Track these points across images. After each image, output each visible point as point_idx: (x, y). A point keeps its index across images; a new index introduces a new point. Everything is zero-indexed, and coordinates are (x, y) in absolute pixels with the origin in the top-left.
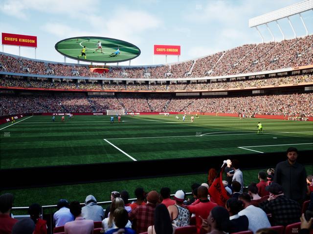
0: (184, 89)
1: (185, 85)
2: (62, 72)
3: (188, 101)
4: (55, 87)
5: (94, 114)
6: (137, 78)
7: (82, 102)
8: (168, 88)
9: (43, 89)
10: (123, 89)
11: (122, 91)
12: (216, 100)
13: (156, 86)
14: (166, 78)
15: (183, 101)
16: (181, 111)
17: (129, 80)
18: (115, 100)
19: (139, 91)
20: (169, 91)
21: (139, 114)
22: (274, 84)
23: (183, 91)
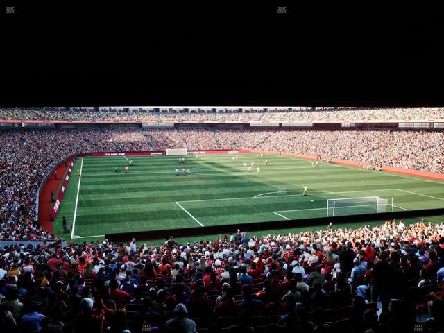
0: (259, 120)
3: (265, 134)
4: (104, 118)
5: (152, 154)
7: (136, 137)
8: (240, 117)
9: (89, 122)
10: (184, 119)
11: (184, 122)
13: (226, 115)
15: (258, 133)
16: (255, 148)
18: (175, 133)
19: (205, 122)
20: (241, 122)
21: (204, 152)
22: (363, 119)
23: (258, 122)
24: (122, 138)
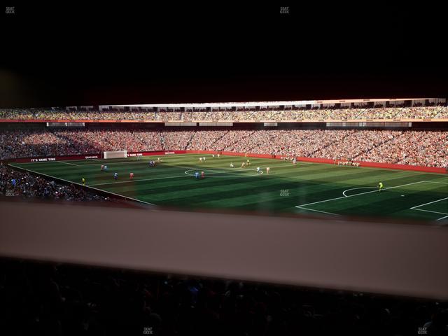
0: (179, 119)
1: (180, 113)
5: (87, 157)
8: (157, 116)
12: (222, 133)
13: (142, 114)
15: (179, 134)
16: (186, 148)
18: (90, 133)
19: (123, 121)
20: (161, 121)
21: (141, 154)
22: (295, 118)
23: (179, 121)
24: (34, 139)
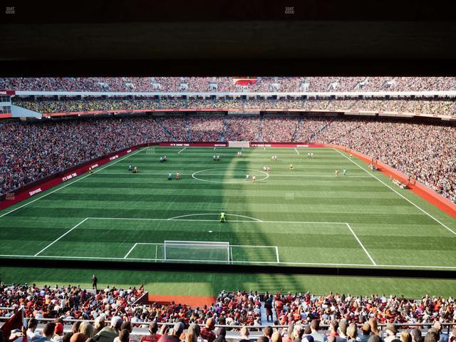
0: (349, 109)
1: (354, 102)
2: (198, 86)
4: (187, 106)
6: (290, 91)
8: (330, 105)
9: (171, 110)
10: (269, 107)
11: (267, 110)
14: (329, 91)
17: (279, 94)
